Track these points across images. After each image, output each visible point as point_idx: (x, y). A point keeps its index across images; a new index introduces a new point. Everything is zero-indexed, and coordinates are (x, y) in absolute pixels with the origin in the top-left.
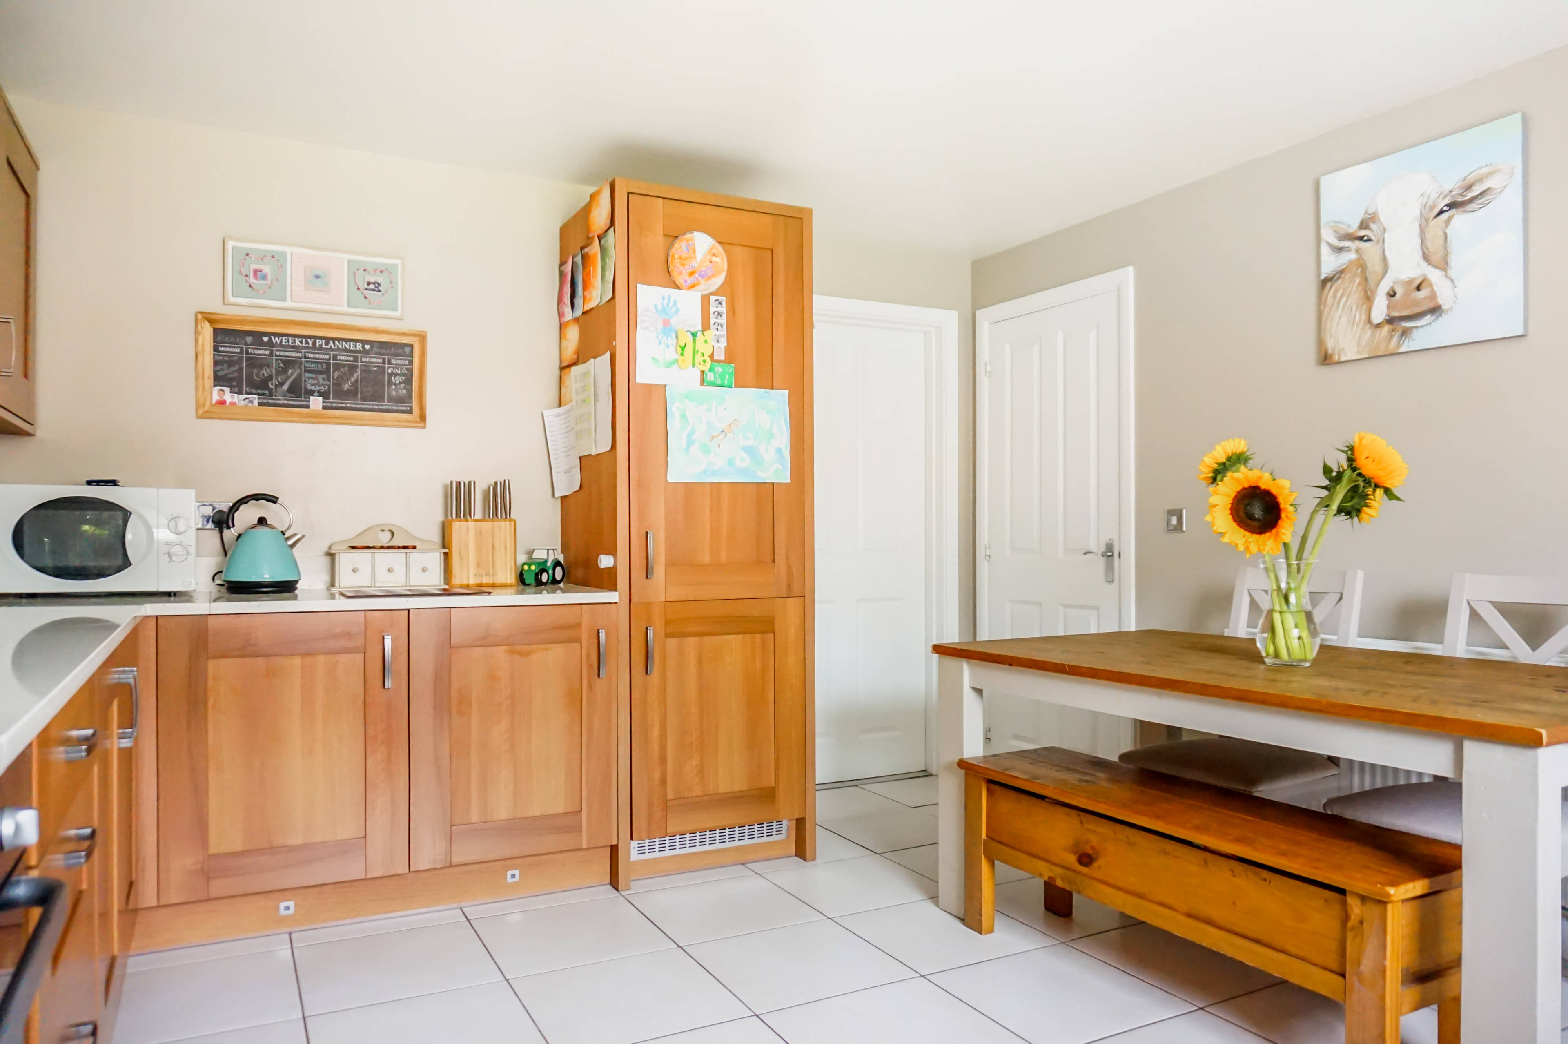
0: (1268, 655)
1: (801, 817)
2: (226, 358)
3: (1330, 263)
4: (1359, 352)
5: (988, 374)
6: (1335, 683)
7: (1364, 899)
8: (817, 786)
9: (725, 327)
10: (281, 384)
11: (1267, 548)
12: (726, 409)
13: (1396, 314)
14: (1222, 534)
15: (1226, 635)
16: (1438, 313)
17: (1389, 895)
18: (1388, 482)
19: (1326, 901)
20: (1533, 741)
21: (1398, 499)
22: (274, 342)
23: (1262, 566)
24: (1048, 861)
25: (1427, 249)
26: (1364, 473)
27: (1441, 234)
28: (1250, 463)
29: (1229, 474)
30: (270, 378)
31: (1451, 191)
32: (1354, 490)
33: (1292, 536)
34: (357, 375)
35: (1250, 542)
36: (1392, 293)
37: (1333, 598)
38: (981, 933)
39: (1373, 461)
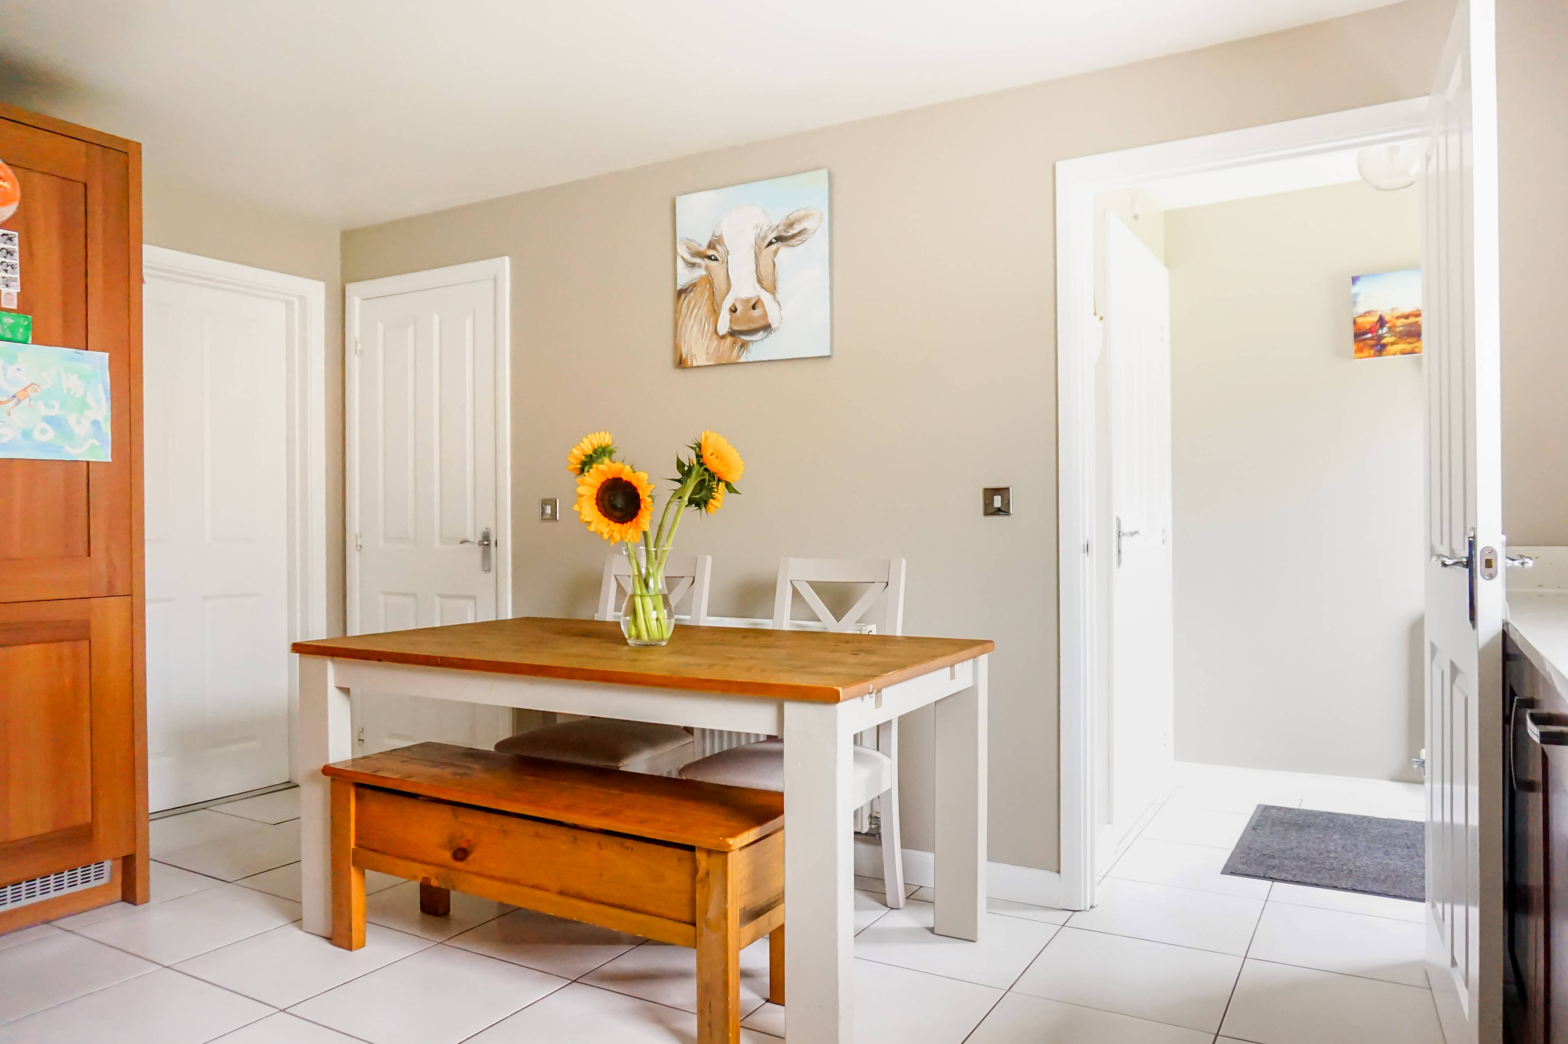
0: (630, 636)
1: (128, 853)
3: (685, 277)
4: (708, 359)
5: (358, 353)
6: (684, 660)
7: (709, 852)
8: (150, 815)
9: (18, 270)
11: (629, 537)
12: (19, 370)
13: (736, 328)
14: (589, 523)
15: (596, 619)
16: (769, 330)
17: (729, 846)
18: (728, 477)
19: (680, 859)
20: (832, 698)
21: (737, 492)
23: (625, 553)
24: (423, 862)
25: (760, 273)
26: (709, 468)
27: (771, 262)
28: (614, 456)
29: (594, 466)
31: (778, 226)
32: (701, 483)
33: (650, 525)
35: (613, 531)
36: (733, 309)
37: (685, 583)
38: (350, 949)
39: (717, 458)
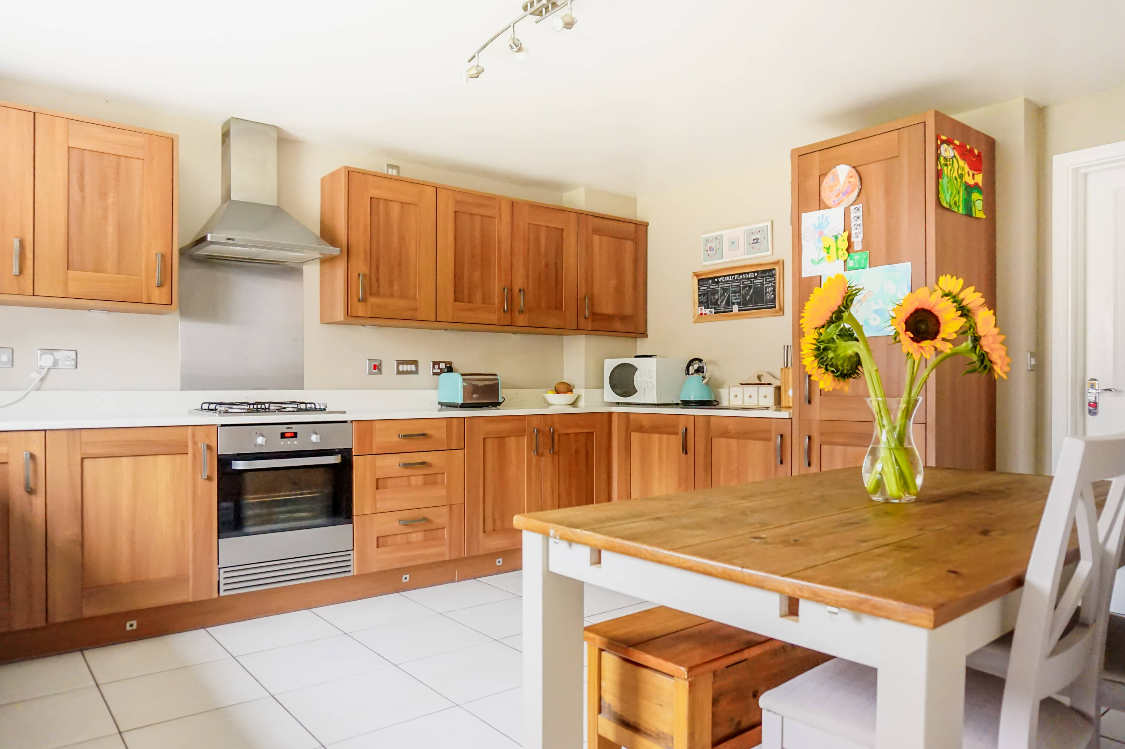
2: (703, 293)
9: (862, 226)
10: (722, 301)
22: (719, 281)
30: (718, 299)
34: (752, 291)
